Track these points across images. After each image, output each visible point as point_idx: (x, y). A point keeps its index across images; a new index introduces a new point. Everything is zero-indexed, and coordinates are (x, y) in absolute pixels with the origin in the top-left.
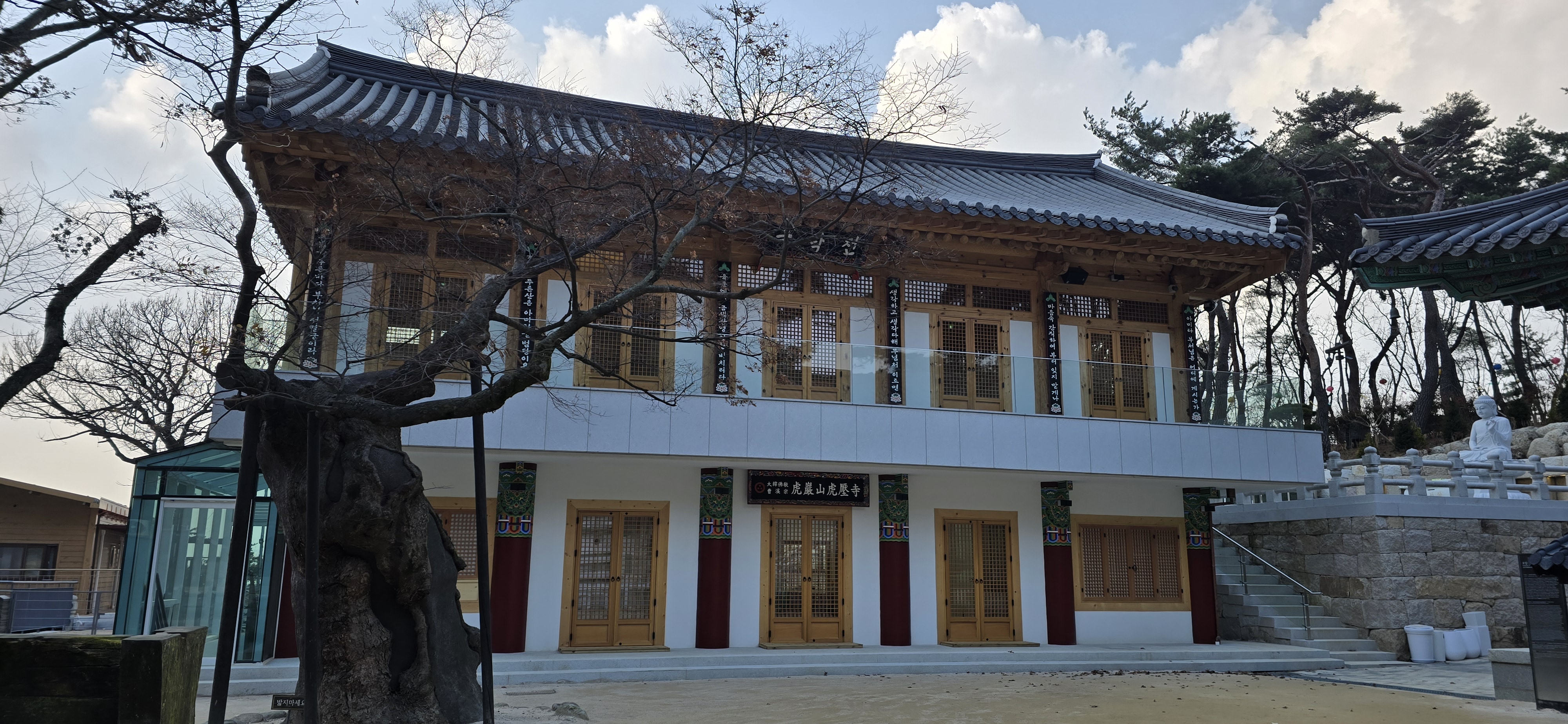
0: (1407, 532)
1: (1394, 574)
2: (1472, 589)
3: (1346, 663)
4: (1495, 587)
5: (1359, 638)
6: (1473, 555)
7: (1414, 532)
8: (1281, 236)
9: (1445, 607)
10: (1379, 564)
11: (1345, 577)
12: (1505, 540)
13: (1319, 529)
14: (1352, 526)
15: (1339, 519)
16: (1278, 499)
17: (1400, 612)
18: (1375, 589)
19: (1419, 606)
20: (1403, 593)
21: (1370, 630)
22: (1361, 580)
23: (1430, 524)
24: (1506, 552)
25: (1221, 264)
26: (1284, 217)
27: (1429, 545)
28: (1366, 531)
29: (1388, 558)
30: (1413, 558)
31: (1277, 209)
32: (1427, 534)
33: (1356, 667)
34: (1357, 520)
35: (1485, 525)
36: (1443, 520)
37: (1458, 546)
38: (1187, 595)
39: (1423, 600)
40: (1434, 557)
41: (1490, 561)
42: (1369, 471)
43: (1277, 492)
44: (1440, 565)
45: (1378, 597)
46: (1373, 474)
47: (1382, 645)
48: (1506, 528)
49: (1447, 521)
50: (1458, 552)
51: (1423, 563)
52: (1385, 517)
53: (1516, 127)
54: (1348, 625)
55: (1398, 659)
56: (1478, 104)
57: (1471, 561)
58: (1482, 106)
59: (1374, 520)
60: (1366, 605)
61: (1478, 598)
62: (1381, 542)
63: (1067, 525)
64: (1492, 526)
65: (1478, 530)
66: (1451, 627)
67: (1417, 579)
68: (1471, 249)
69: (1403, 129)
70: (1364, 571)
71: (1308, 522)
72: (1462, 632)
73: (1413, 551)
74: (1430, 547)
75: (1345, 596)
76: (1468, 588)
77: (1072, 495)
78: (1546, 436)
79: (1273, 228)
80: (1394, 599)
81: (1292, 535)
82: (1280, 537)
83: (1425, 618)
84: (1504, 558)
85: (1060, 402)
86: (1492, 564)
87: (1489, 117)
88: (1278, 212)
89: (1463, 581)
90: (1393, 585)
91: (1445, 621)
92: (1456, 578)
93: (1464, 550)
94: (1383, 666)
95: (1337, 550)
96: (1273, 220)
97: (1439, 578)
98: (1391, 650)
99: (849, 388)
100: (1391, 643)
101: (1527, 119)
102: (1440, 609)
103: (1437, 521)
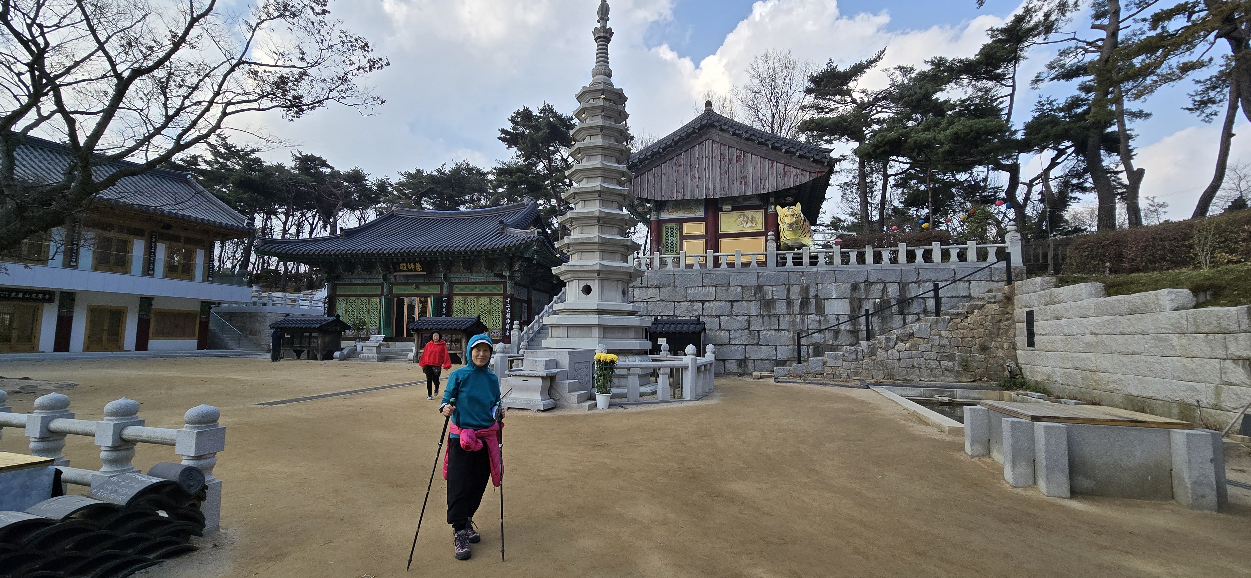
0: (277, 317)
13: (252, 315)
14: (261, 315)
15: (258, 312)
34: (263, 313)
38: (197, 336)
52: (271, 313)
59: (267, 313)
63: (150, 312)
70: (262, 328)
71: (249, 313)
77: (153, 302)
79: (245, 224)
81: (243, 317)
82: (236, 317)
85: (153, 270)
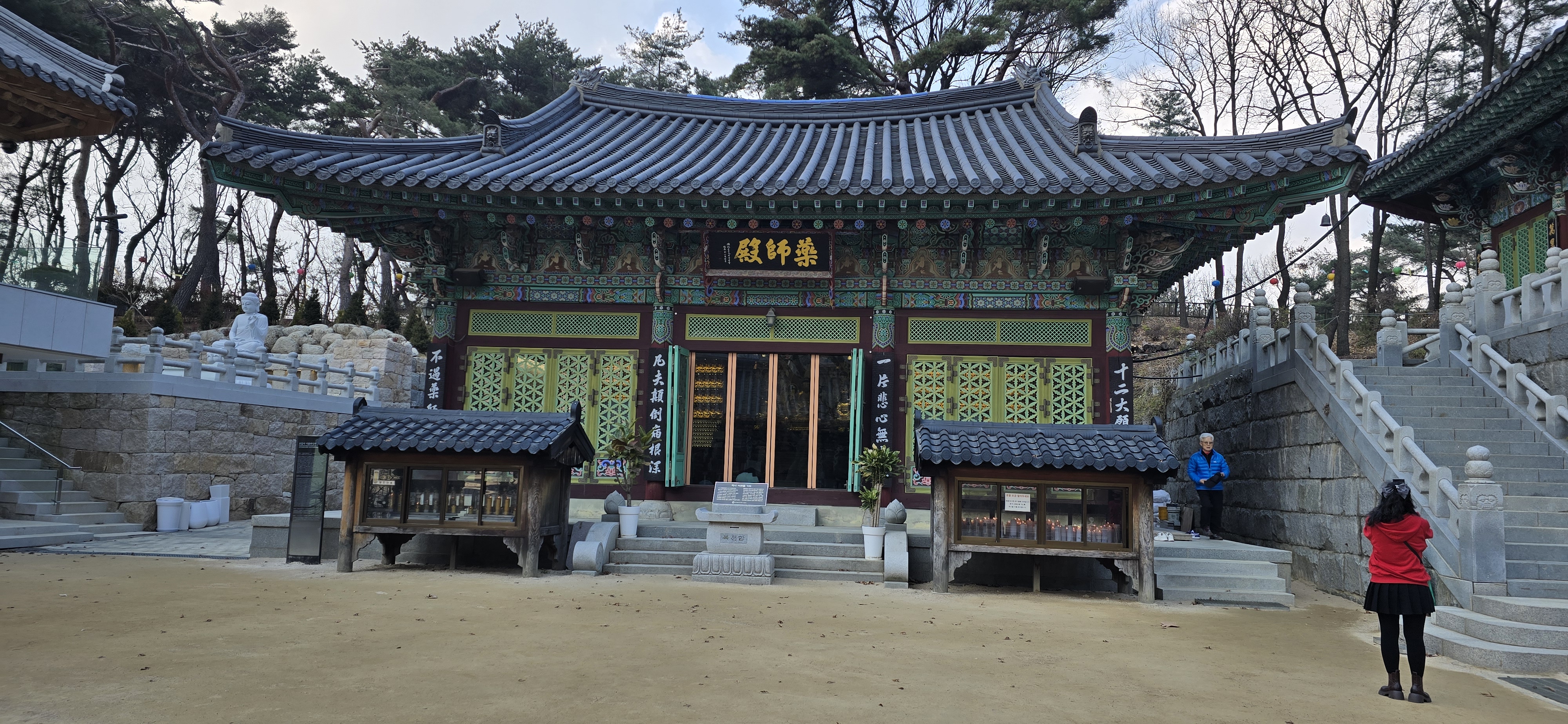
0: (176, 411)
1: (156, 450)
2: (222, 465)
3: (95, 536)
4: (242, 464)
5: (107, 511)
6: (229, 435)
7: (183, 412)
8: (115, 98)
9: (197, 480)
10: (144, 440)
11: (104, 452)
12: (256, 422)
13: (85, 403)
14: (122, 402)
15: (109, 394)
16: (42, 368)
17: (155, 485)
18: (135, 463)
19: (173, 480)
20: (161, 468)
21: (121, 503)
22: (121, 455)
23: (198, 405)
24: (256, 433)
25: (39, 106)
26: (121, 79)
27: (193, 424)
28: (137, 408)
29: (154, 435)
30: (176, 435)
31: (116, 67)
32: (193, 414)
33: (105, 539)
34: (129, 396)
35: (244, 409)
36: (210, 403)
37: (217, 426)
39: (178, 475)
40: (195, 436)
41: (242, 440)
42: (152, 351)
43: (42, 362)
44: (200, 443)
45: (136, 472)
46: (156, 353)
47: (130, 517)
48: (260, 412)
49: (213, 404)
50: (217, 432)
51: (185, 440)
52: (159, 396)
53: (307, 58)
54: (97, 499)
55: (144, 530)
56: (289, 26)
57: (226, 440)
58: (291, 30)
59: (148, 398)
60: (121, 479)
61: (225, 473)
62: (150, 419)
64: (249, 410)
65: (238, 413)
66: (197, 499)
67: (177, 454)
68: (312, 174)
69: (217, 20)
70: (126, 447)
71: (74, 395)
72: (207, 503)
73: (178, 429)
74: (194, 426)
75: (100, 470)
76: (219, 464)
78: (290, 335)
79: (106, 87)
80: (152, 473)
81: (51, 407)
82: (36, 409)
83: (177, 491)
84: (253, 439)
86: (243, 443)
87: (294, 41)
88: (116, 72)
89: (216, 457)
90: (154, 461)
91: (194, 494)
92: (211, 455)
93: (222, 430)
94: (131, 537)
95: (101, 425)
96: (109, 78)
97: (196, 454)
98: (139, 521)
100: (140, 515)
101: (318, 54)
102: (192, 483)
103: (205, 403)
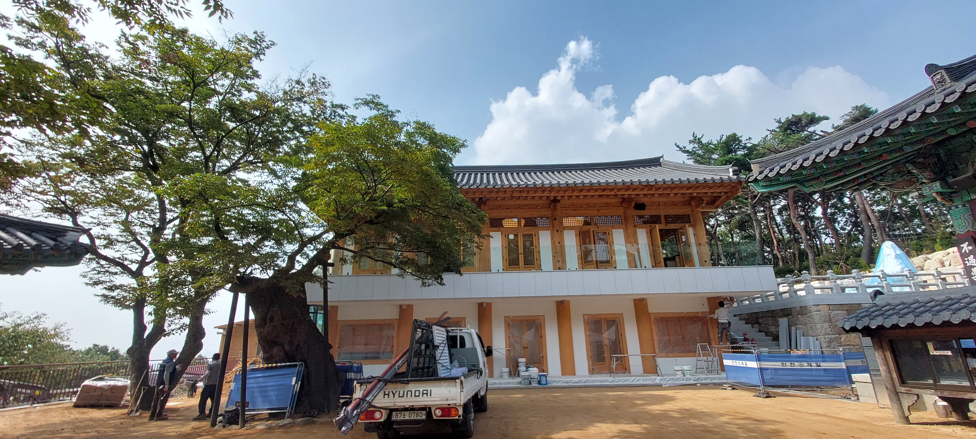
1: (826, 334)
8: (735, 177)
10: (817, 329)
14: (801, 311)
15: (794, 308)
20: (833, 344)
23: (846, 307)
26: (736, 168)
28: (808, 313)
29: (822, 326)
34: (803, 308)
36: (853, 305)
52: (818, 305)
59: (812, 307)
62: (817, 318)
67: (841, 336)
79: (731, 174)
80: (828, 347)
96: (731, 170)
99: (540, 265)
103: (850, 306)
